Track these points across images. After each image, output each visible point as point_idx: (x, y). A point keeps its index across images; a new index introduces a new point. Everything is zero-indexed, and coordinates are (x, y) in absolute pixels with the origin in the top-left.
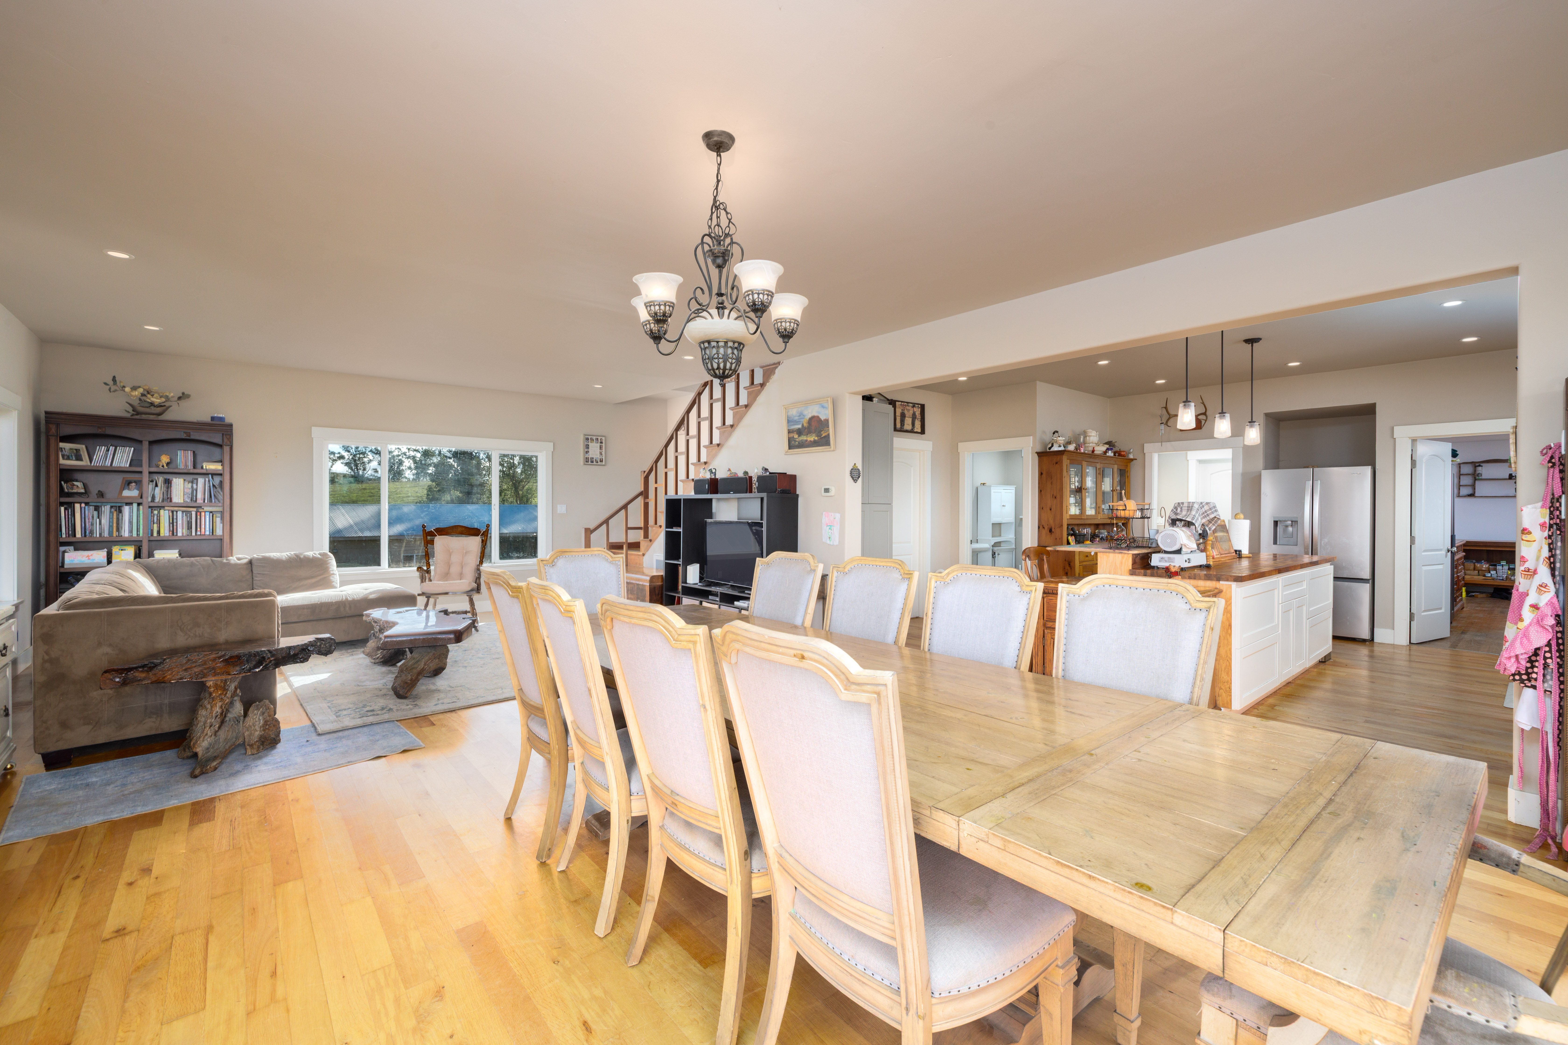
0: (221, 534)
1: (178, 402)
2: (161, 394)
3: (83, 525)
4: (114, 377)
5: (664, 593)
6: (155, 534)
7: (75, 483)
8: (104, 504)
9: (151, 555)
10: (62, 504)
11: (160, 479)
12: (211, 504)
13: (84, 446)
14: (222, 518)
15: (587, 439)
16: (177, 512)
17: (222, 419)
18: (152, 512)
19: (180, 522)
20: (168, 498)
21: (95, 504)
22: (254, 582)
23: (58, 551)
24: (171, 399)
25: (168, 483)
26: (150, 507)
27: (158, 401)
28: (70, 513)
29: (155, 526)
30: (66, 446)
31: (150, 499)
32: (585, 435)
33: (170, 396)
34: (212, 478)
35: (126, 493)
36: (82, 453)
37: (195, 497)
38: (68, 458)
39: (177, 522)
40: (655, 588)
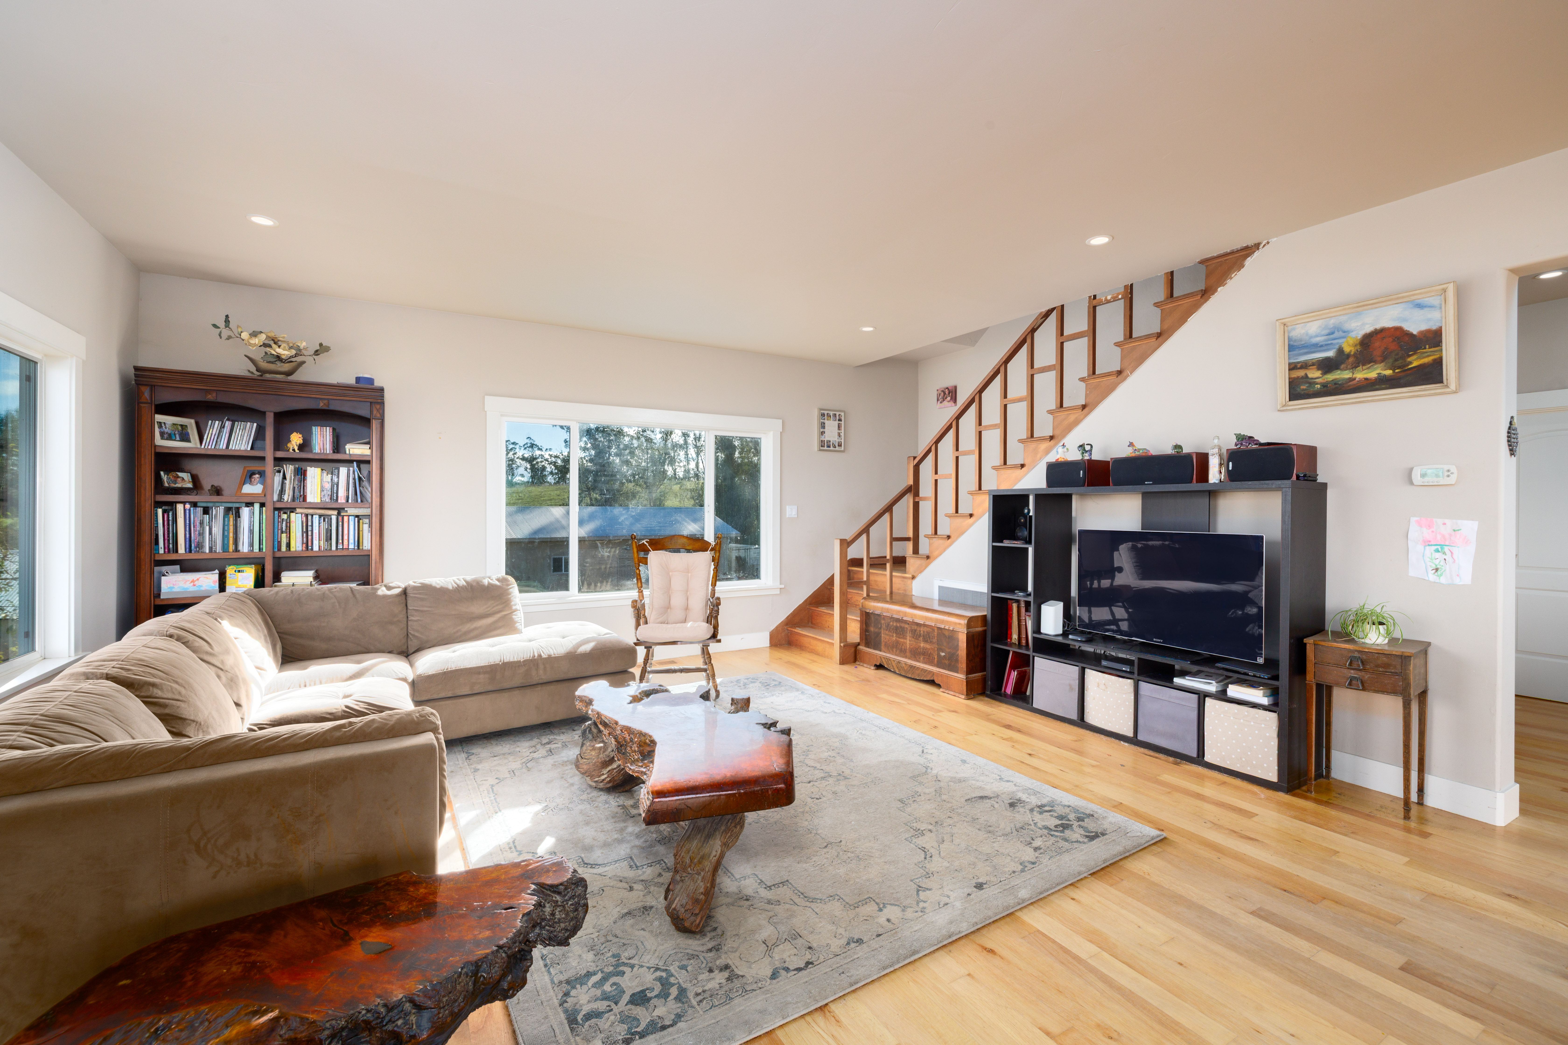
0: (369, 548)
1: (315, 357)
2: (291, 345)
3: (188, 536)
4: (227, 316)
5: (989, 644)
6: (284, 548)
7: (180, 474)
8: (217, 504)
9: (277, 578)
10: (158, 504)
11: (289, 469)
12: (356, 505)
13: (193, 421)
14: (370, 526)
15: (823, 415)
16: (312, 516)
17: (371, 381)
18: (279, 516)
19: (316, 531)
20: (300, 496)
21: (205, 505)
22: (410, 623)
23: (152, 572)
24: (304, 352)
25: (301, 474)
26: (275, 509)
27: (286, 353)
28: (170, 518)
29: (284, 535)
30: (169, 420)
31: (276, 498)
32: (821, 409)
33: (302, 347)
34: (358, 467)
35: (247, 489)
36: (189, 431)
37: (335, 495)
38: (170, 437)
39: (312, 531)
40: (973, 636)
